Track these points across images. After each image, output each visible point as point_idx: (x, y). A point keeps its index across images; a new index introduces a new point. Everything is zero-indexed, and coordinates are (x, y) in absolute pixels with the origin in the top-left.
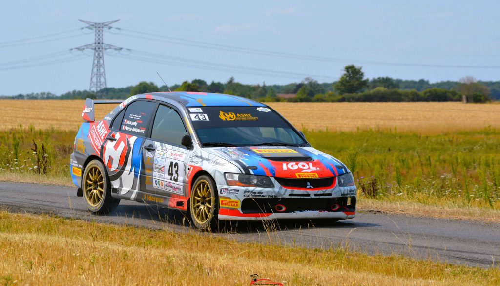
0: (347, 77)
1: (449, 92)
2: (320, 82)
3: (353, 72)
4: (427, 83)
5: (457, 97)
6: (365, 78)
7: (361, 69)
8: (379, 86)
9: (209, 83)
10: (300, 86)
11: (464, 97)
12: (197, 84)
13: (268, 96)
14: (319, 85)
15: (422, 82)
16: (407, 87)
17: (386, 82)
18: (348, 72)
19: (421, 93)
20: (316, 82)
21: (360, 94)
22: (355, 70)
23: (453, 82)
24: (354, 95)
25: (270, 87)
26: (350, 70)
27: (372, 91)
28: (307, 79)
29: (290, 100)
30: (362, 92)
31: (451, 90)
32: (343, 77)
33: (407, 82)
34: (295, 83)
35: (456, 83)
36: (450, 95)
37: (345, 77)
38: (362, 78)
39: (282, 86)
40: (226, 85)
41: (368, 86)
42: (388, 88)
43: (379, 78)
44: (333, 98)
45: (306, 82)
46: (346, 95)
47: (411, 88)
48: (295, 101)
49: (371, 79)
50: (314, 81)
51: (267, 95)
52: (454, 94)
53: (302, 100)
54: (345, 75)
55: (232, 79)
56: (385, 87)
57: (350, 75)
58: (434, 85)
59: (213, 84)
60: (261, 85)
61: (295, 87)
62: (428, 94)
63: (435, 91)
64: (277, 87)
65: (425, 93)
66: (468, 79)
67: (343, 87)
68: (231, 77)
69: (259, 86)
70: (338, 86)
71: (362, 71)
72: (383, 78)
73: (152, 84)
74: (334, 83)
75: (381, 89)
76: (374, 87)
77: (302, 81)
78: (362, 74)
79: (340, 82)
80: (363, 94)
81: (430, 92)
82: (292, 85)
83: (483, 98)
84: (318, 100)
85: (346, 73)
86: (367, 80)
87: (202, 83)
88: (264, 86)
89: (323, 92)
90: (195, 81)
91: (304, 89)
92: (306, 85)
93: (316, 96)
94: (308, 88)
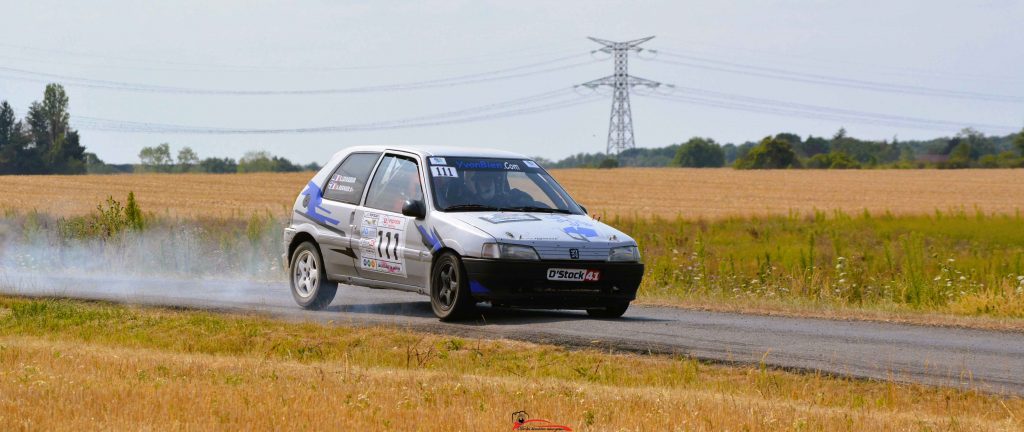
2: (987, 135)
9: (804, 139)
10: (955, 143)
12: (785, 141)
13: (903, 157)
14: (985, 140)
20: (982, 135)
25: (904, 144)
28: (967, 130)
29: (942, 166)
34: (947, 138)
39: (924, 142)
40: (832, 141)
44: (1011, 161)
45: (965, 136)
50: (977, 134)
51: (900, 157)
53: (959, 166)
55: (842, 131)
59: (811, 140)
60: (890, 141)
61: (946, 145)
68: (840, 129)
69: (884, 144)
70: (1020, 142)
73: (710, 141)
74: (1011, 137)
77: (958, 134)
79: (1022, 134)
82: (941, 140)
84: (988, 165)
87: (792, 139)
88: (895, 143)
89: (993, 151)
90: (781, 136)
91: (964, 146)
92: (964, 140)
93: (982, 159)
94: (969, 145)
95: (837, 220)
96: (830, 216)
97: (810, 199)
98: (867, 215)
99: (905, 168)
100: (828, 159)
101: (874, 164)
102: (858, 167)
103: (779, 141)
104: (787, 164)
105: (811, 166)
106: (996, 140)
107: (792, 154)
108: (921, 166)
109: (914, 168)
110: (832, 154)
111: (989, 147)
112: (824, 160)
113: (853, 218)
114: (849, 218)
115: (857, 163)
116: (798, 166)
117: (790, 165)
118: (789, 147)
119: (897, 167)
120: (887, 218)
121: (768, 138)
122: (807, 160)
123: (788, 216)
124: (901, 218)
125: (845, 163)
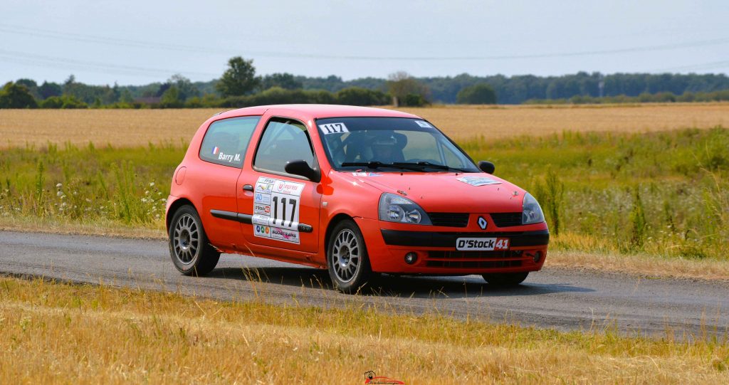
0: (232, 73)
1: (373, 93)
2: (193, 81)
3: (240, 68)
4: (339, 80)
5: (384, 99)
6: (257, 74)
7: (251, 62)
8: (275, 86)
9: (40, 84)
10: (165, 87)
11: (395, 100)
12: (24, 85)
13: (121, 99)
14: (191, 85)
15: (333, 79)
16: (311, 87)
17: (286, 80)
18: (233, 66)
19: (335, 94)
20: (188, 81)
21: (250, 97)
22: (243, 64)
23: (374, 80)
24: (242, 98)
25: (124, 88)
26: (236, 64)
27: (265, 93)
28: (173, 77)
29: (154, 107)
30: (254, 94)
31: (374, 89)
32: (226, 74)
33: (311, 79)
34: (159, 83)
35: (380, 81)
36: (374, 96)
37: (229, 73)
38: (251, 75)
39: (140, 87)
40: (63, 86)
41: (261, 86)
42: (288, 88)
43: (275, 75)
44: (213, 102)
45: (174, 81)
46: (231, 98)
47: (317, 87)
48: (162, 107)
49: (264, 75)
50: (184, 80)
51: (120, 99)
52: (380, 95)
53: (170, 106)
54: (229, 70)
55: (72, 78)
56: (283, 86)
57: (236, 70)
58: (349, 83)
59: (46, 84)
60: (112, 86)
61: (158, 89)
62: (344, 96)
63: (353, 92)
64: (133, 89)
65: (341, 94)
66: (400, 74)
67: (226, 88)
68: (70, 75)
69: (108, 88)
70: (219, 86)
71: (253, 65)
72: (280, 76)
74: (213, 83)
75: (279, 89)
76: (268, 87)
77: (169, 80)
78: (253, 70)
79: (222, 80)
80: (255, 96)
81: (346, 93)
82: (154, 85)
83: (420, 101)
84: (193, 106)
85: (230, 67)
86: (261, 78)
87: (30, 83)
88: (116, 88)
89: (197, 94)
90: (21, 81)
91: (174, 90)
92: (174, 84)
93: (189, 101)
94: (178, 89)
95: (67, 150)
96: (61, 147)
97: (44, 134)
98: (91, 146)
99: (124, 108)
100: (60, 101)
101: (98, 106)
102: (85, 107)
103: (17, 85)
104: (26, 105)
105: (46, 106)
106: (200, 85)
107: (30, 97)
108: (138, 107)
109: (132, 108)
110: (63, 97)
111: (195, 90)
112: (57, 101)
113: (80, 150)
114: (77, 150)
115: (84, 104)
116: (34, 106)
117: (28, 106)
118: (28, 90)
119: (117, 107)
120: (109, 149)
121: (10, 83)
122: (43, 102)
123: (25, 147)
124: (121, 150)
125: (74, 104)
